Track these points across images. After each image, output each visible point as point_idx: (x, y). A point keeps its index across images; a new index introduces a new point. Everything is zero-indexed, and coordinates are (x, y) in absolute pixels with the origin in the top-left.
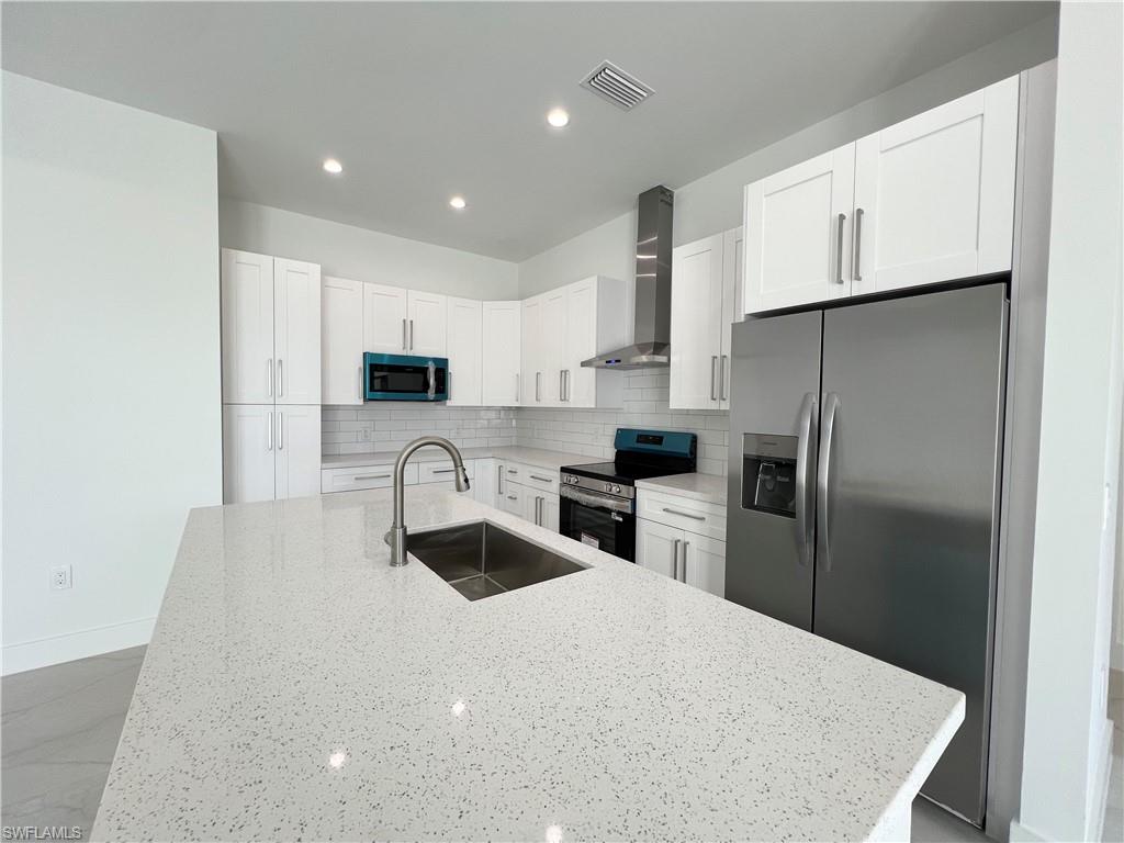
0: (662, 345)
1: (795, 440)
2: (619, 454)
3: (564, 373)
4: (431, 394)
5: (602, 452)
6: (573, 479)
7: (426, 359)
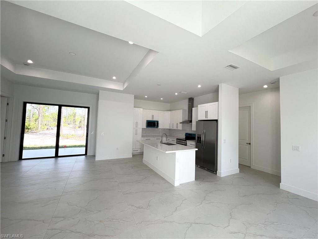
0: (191, 121)
1: (201, 135)
2: (186, 137)
3: (177, 124)
4: (156, 127)
5: (183, 137)
6: (178, 140)
7: (155, 121)
